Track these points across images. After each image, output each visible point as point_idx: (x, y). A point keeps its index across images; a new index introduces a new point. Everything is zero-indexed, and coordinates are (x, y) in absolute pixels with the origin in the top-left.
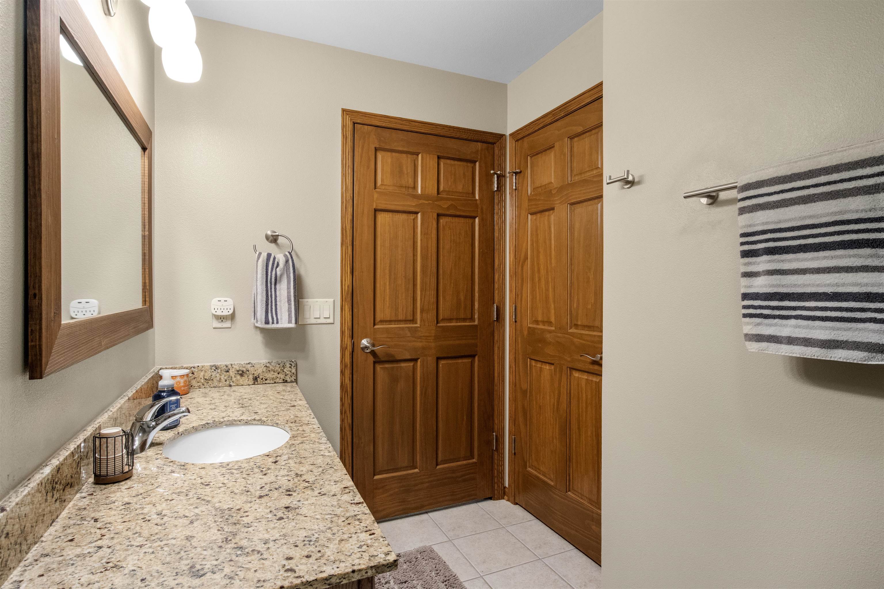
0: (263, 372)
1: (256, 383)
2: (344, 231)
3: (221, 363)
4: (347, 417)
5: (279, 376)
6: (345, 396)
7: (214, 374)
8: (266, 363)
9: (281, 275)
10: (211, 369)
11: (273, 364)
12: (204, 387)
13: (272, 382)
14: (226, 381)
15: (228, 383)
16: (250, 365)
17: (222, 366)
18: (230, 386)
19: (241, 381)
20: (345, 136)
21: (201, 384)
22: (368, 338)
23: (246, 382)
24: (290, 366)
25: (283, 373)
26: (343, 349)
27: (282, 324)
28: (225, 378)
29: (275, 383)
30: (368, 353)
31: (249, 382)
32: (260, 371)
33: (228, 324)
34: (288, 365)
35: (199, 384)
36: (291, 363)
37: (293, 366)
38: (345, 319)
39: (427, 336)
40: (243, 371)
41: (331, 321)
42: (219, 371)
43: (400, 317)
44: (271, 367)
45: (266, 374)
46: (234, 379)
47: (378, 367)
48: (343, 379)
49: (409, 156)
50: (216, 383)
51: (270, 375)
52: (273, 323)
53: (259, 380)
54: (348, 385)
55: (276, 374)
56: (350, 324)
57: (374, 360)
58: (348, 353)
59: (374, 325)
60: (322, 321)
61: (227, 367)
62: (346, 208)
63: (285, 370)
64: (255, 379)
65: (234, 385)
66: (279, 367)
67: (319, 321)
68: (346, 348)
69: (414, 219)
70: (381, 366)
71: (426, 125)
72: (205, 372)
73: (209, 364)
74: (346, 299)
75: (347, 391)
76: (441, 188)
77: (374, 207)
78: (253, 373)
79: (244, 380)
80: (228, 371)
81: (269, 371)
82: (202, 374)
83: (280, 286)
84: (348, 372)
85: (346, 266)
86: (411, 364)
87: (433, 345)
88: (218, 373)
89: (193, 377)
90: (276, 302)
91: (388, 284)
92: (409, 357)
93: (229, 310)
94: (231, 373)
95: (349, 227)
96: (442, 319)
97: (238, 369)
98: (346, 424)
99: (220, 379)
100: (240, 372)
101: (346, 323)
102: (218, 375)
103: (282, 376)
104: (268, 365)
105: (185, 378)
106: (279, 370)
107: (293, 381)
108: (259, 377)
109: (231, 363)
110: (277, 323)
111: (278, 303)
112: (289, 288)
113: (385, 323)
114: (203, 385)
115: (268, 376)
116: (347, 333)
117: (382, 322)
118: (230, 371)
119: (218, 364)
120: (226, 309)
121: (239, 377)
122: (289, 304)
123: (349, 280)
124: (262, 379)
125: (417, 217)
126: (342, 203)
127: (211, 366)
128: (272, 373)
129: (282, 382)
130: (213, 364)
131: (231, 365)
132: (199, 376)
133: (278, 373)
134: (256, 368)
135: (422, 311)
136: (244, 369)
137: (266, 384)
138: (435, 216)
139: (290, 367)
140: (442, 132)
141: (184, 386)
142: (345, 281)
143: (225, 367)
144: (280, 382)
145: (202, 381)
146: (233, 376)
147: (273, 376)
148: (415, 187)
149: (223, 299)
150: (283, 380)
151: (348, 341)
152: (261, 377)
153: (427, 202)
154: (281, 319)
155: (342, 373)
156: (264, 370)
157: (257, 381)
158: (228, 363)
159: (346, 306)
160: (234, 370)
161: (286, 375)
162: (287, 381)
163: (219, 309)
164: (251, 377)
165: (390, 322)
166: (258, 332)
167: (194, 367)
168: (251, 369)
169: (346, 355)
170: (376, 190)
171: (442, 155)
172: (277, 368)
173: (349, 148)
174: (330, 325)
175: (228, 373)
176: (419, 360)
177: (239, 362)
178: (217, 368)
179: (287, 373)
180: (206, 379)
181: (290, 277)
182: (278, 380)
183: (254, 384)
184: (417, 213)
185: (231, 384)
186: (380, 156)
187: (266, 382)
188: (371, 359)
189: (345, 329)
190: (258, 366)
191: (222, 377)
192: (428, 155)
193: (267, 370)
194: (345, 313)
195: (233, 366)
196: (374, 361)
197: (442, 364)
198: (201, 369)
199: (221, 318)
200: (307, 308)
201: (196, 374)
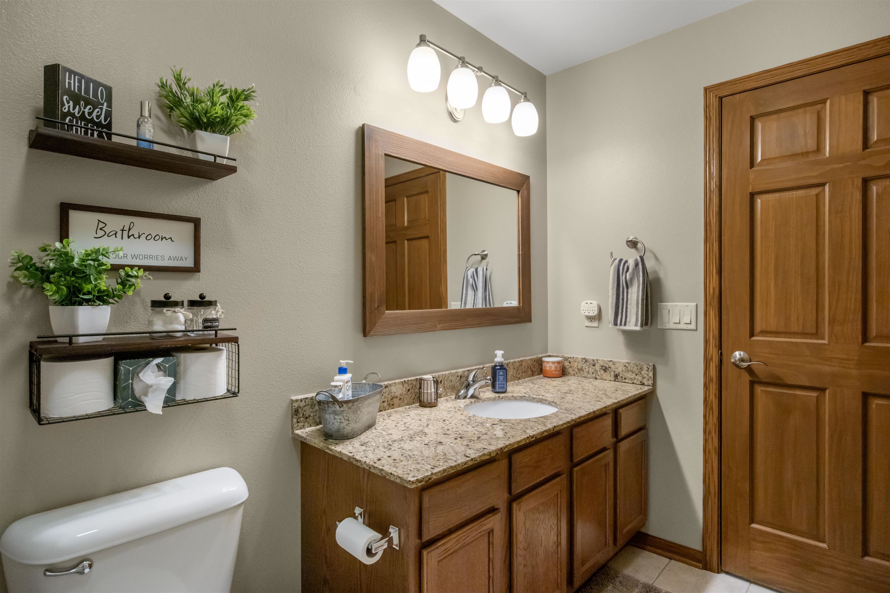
0: (623, 371)
1: (617, 380)
2: (708, 227)
3: (590, 357)
4: (712, 438)
5: (637, 377)
6: (709, 414)
7: (584, 366)
8: (625, 363)
9: (632, 279)
10: (582, 361)
11: (631, 365)
12: (577, 375)
13: (630, 382)
14: (593, 373)
15: (594, 375)
16: (611, 363)
17: (590, 360)
18: (596, 378)
19: (604, 375)
20: (708, 118)
21: (575, 372)
22: (741, 350)
23: (608, 378)
24: (647, 369)
25: (641, 375)
26: (707, 361)
27: (629, 326)
28: (593, 371)
29: (633, 383)
30: (742, 370)
31: (611, 378)
32: (620, 370)
33: (595, 324)
34: (645, 369)
35: (574, 372)
36: (648, 366)
37: (650, 370)
38: (710, 326)
39: (843, 359)
40: (606, 367)
41: (693, 326)
42: (588, 363)
43: (794, 328)
44: (629, 367)
45: (625, 374)
46: (599, 373)
47: (759, 389)
48: (707, 393)
49: (808, 108)
50: (586, 374)
51: (629, 375)
52: (621, 325)
53: (619, 378)
54: (714, 402)
55: (634, 375)
56: (717, 332)
57: (751, 379)
58: (714, 364)
59: (752, 335)
60: (682, 326)
61: (594, 361)
62: (710, 199)
63: (642, 373)
64: (616, 376)
65: (599, 378)
66: (637, 369)
67: (679, 326)
68: (712, 359)
69: (817, 195)
70: (763, 389)
71: (839, 54)
72: (578, 363)
73: (581, 357)
74: (711, 303)
75: (711, 408)
76: (874, 137)
77: (750, 190)
78: (614, 370)
79: (606, 375)
80: (594, 365)
81: (628, 371)
82: (576, 364)
83: (632, 290)
84: (713, 388)
85: (711, 267)
86: (814, 394)
87: (855, 372)
88: (587, 365)
89: (570, 366)
90: (627, 305)
91: (772, 285)
92: (808, 384)
93: (594, 311)
94: (597, 367)
95: (714, 221)
96: (876, 337)
97: (602, 364)
98: (711, 447)
99: (589, 371)
100: (604, 368)
101: (712, 332)
102: (587, 367)
103: (640, 378)
104: (627, 365)
105: (556, 365)
106: (637, 372)
107: (651, 385)
108: (619, 375)
109: (598, 359)
110: (625, 325)
111: (629, 306)
112: (638, 292)
113: (769, 335)
114: (577, 373)
115: (626, 376)
116: (713, 343)
117: (764, 333)
118: (596, 365)
119: (587, 357)
120: (591, 310)
121: (602, 372)
122: (637, 307)
123: (714, 282)
124: (622, 377)
125: (824, 190)
126: (706, 194)
127: (583, 359)
128: (631, 373)
129: (640, 383)
130: (583, 357)
131: (597, 360)
132: (574, 366)
133: (636, 375)
134: (616, 367)
135: (832, 322)
136: (607, 366)
137: (625, 382)
138: (859, 182)
139: (647, 371)
140: (873, 52)
141: (555, 371)
142: (710, 282)
143: (592, 362)
144: (638, 383)
145: (576, 370)
146: (598, 370)
147: (631, 376)
148: (819, 149)
149: (589, 302)
150: (641, 382)
151: (714, 352)
152: (621, 375)
153: (841, 165)
154: (630, 321)
155: (706, 387)
156: (624, 369)
157: (618, 379)
158: (595, 358)
159: (711, 311)
160: (599, 365)
161: (643, 378)
162: (644, 383)
163: (587, 310)
164: (612, 374)
165: (777, 333)
166: (621, 334)
167: (570, 358)
168: (613, 366)
169: (711, 368)
170: (753, 169)
171: (873, 87)
172: (635, 370)
173: (714, 128)
174: (692, 332)
175: (594, 367)
176: (827, 391)
177: (603, 359)
178: (586, 361)
179: (645, 376)
180: (578, 369)
181: (640, 280)
182: (635, 381)
183: (615, 381)
184: (823, 185)
185: (597, 377)
186: (759, 125)
187: (626, 381)
188: (746, 378)
189: (709, 338)
190: (618, 364)
191: (590, 369)
192: (843, 98)
193: (626, 370)
194: (709, 320)
195: (598, 361)
196: (750, 381)
197: (877, 405)
198: (575, 360)
199: (590, 318)
200: (665, 312)
201: (572, 363)
